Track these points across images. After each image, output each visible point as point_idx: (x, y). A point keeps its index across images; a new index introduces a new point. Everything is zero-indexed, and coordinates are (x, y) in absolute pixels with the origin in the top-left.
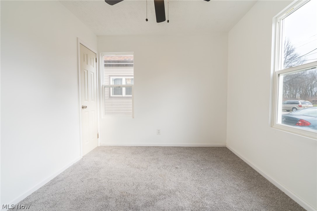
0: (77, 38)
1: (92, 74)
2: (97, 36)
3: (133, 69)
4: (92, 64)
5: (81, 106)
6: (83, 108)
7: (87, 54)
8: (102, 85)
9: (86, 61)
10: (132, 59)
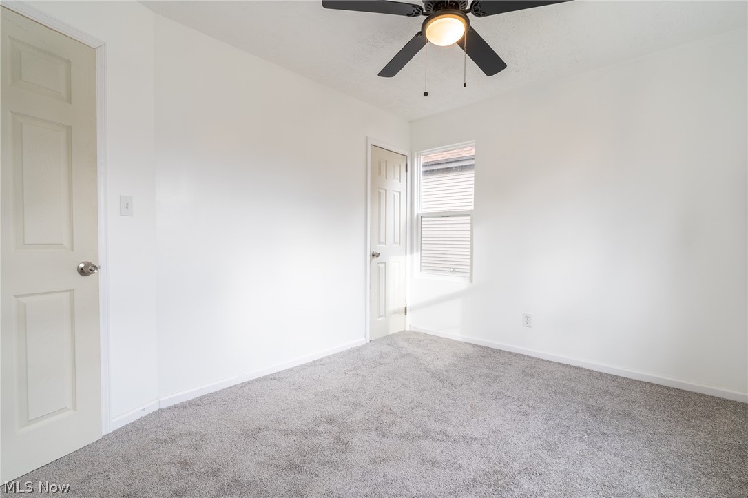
0: (367, 138)
1: (397, 194)
2: (410, 122)
3: (473, 175)
4: (397, 176)
5: (369, 254)
6: (373, 255)
7: (386, 161)
8: (418, 214)
9: (383, 172)
10: (473, 153)
